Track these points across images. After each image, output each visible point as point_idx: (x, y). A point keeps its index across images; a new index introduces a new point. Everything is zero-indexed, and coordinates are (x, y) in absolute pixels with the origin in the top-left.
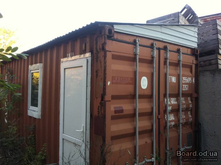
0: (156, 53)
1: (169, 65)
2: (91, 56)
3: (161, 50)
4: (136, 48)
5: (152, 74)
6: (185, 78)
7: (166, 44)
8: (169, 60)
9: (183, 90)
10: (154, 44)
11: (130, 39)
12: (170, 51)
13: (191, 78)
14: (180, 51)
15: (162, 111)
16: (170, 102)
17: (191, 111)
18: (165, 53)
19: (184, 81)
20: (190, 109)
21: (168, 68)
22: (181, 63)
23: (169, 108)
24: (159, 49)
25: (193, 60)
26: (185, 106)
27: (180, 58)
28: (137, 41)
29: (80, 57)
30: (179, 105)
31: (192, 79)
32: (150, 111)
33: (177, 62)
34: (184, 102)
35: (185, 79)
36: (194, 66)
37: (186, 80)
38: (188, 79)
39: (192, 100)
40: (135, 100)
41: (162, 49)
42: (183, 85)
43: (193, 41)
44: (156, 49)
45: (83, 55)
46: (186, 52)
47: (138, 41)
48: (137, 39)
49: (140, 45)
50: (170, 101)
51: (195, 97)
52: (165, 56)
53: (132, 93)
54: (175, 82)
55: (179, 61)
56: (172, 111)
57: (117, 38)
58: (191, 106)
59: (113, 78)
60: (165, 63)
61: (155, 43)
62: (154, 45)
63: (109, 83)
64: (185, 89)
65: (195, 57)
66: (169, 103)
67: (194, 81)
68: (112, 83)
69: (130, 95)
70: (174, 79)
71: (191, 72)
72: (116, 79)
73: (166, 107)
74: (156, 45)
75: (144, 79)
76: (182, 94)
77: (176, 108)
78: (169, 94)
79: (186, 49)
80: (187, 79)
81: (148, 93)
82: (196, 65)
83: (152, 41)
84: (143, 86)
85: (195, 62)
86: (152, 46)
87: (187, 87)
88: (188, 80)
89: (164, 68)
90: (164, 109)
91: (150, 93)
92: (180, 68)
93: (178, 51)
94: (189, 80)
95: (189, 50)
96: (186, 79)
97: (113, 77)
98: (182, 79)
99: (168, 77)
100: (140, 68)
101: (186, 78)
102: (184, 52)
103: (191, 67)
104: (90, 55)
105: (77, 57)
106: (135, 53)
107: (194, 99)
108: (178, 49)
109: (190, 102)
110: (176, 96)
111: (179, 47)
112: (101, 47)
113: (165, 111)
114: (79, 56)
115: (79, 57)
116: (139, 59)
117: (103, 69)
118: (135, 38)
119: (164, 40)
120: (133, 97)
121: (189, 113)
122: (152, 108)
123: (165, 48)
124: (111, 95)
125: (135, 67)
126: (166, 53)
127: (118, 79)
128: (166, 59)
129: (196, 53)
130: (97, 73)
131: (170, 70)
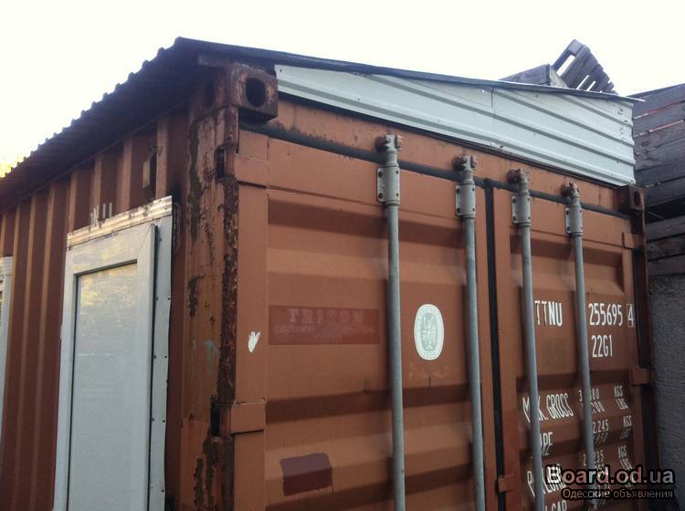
0: (474, 199)
1: (533, 254)
2: (174, 214)
3: (495, 189)
4: (384, 175)
5: (464, 292)
6: (596, 304)
7: (515, 166)
8: (532, 230)
9: (594, 356)
10: (465, 162)
11: (356, 138)
12: (533, 195)
13: (619, 306)
14: (573, 197)
15: (511, 455)
16: (546, 413)
17: (630, 443)
18: (514, 201)
19: (595, 319)
20: (626, 435)
21: (530, 268)
22: (580, 244)
23: (544, 440)
24: (487, 186)
25: (623, 235)
26: (604, 425)
27: (573, 223)
28: (391, 146)
29: (130, 218)
30: (581, 424)
31: (624, 310)
32: (458, 460)
33: (562, 240)
34: (600, 408)
35: (597, 312)
36: (627, 258)
37: (602, 316)
38: (610, 311)
39: (628, 398)
40: (390, 413)
41: (499, 187)
42: (594, 337)
43: (618, 160)
44: (477, 184)
45: (141, 211)
46: (595, 202)
47: (397, 147)
48: (391, 138)
49: (403, 165)
50: (543, 407)
51: (642, 385)
52: (514, 215)
53: (376, 383)
54: (560, 324)
55: (572, 236)
56: (554, 453)
57: (293, 128)
58: (627, 422)
59: (277, 314)
60: (516, 244)
61: (468, 158)
62: (468, 166)
63: (253, 341)
64: (602, 352)
65: (628, 222)
66: (541, 416)
67: (631, 319)
68: (271, 339)
69: (366, 392)
70: (554, 314)
71: (619, 280)
72: (293, 320)
73: (529, 435)
74: (472, 167)
75: (428, 316)
76: (591, 372)
77: (572, 435)
78: (540, 378)
79: (595, 189)
80: (605, 309)
81: (450, 377)
82: (638, 254)
83: (456, 151)
84: (424, 346)
85: (630, 242)
86: (457, 172)
87: (607, 342)
88: (609, 314)
89: (513, 266)
90: (522, 446)
91: (457, 380)
92: (577, 266)
93: (566, 196)
94: (615, 315)
95: (607, 193)
96: (603, 312)
97: (272, 308)
98: (589, 310)
99: (533, 302)
100: (406, 265)
101: (602, 305)
102: (586, 201)
103: (617, 264)
104: (170, 209)
105: (122, 219)
106: (381, 196)
107: (637, 392)
108: (563, 187)
109: (624, 406)
110: (569, 382)
111: (569, 180)
112: (211, 165)
113: (527, 455)
114: (127, 217)
115: (129, 222)
116: (401, 223)
117: (219, 271)
118: (380, 132)
119: (505, 149)
120: (379, 399)
121: (622, 452)
122: (470, 449)
123: (514, 182)
124: (263, 402)
125: (386, 261)
126: (519, 201)
127: (299, 318)
128: (518, 227)
129: (633, 206)
130: (193, 292)
131: (536, 274)
